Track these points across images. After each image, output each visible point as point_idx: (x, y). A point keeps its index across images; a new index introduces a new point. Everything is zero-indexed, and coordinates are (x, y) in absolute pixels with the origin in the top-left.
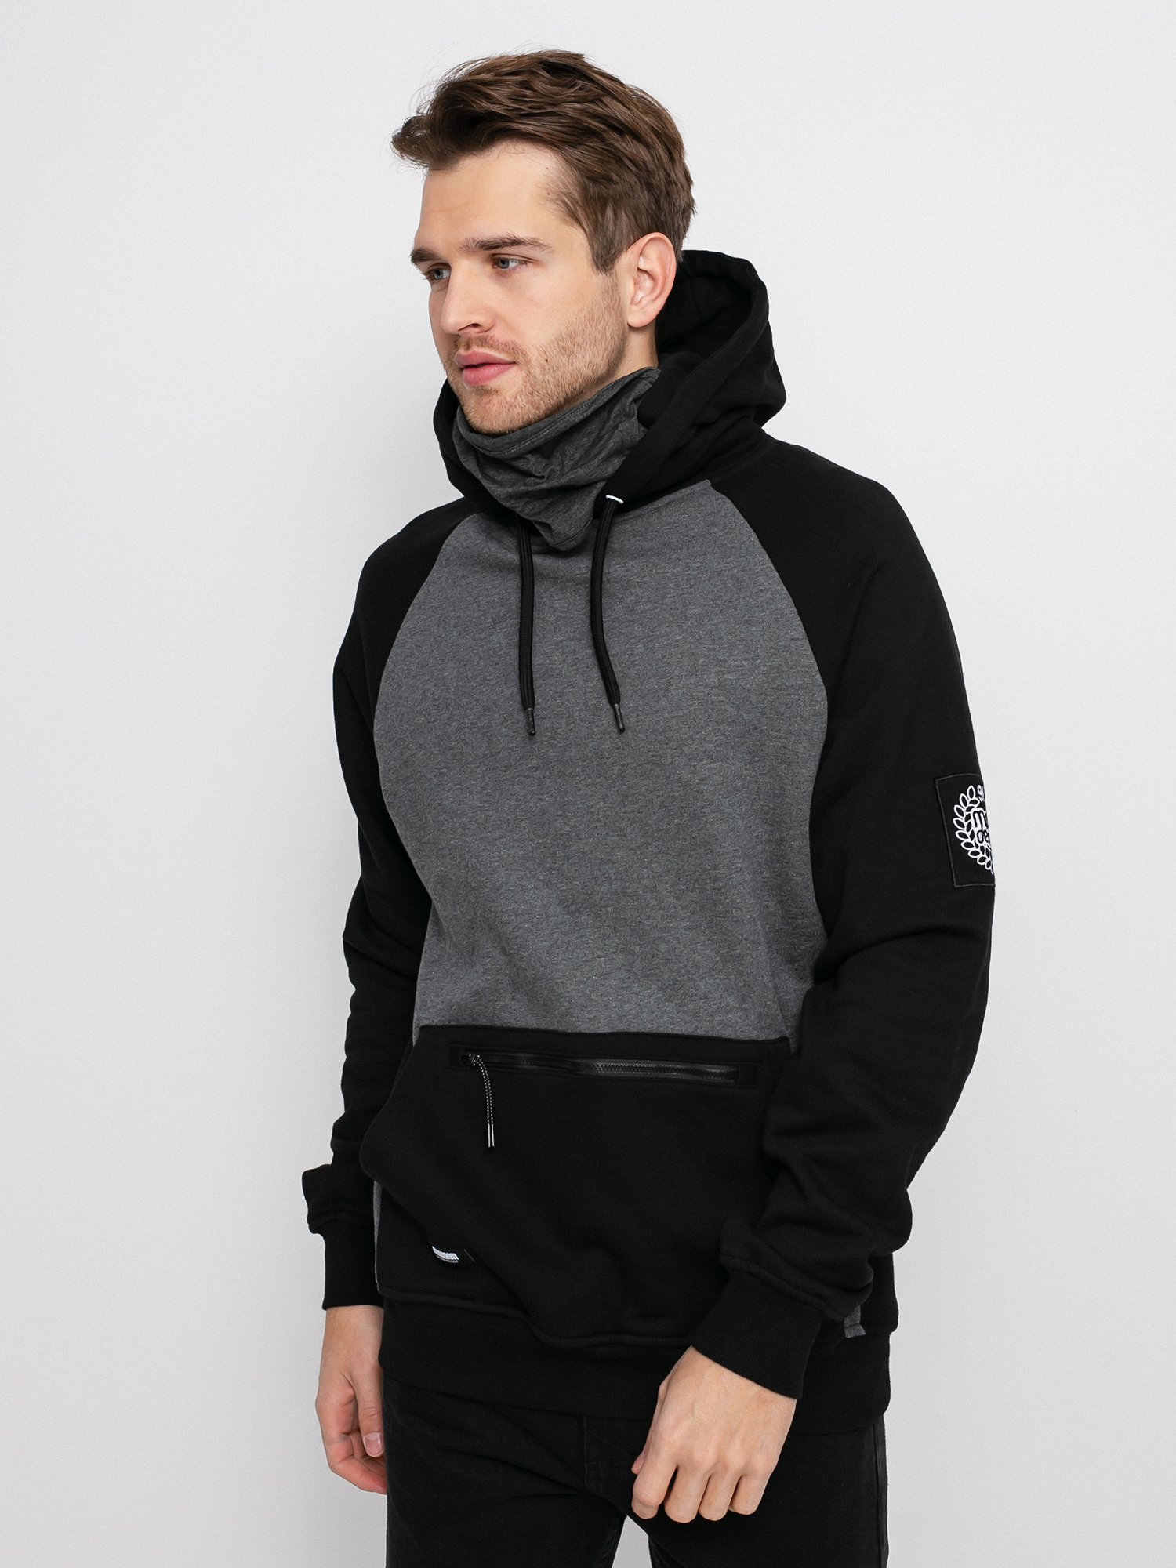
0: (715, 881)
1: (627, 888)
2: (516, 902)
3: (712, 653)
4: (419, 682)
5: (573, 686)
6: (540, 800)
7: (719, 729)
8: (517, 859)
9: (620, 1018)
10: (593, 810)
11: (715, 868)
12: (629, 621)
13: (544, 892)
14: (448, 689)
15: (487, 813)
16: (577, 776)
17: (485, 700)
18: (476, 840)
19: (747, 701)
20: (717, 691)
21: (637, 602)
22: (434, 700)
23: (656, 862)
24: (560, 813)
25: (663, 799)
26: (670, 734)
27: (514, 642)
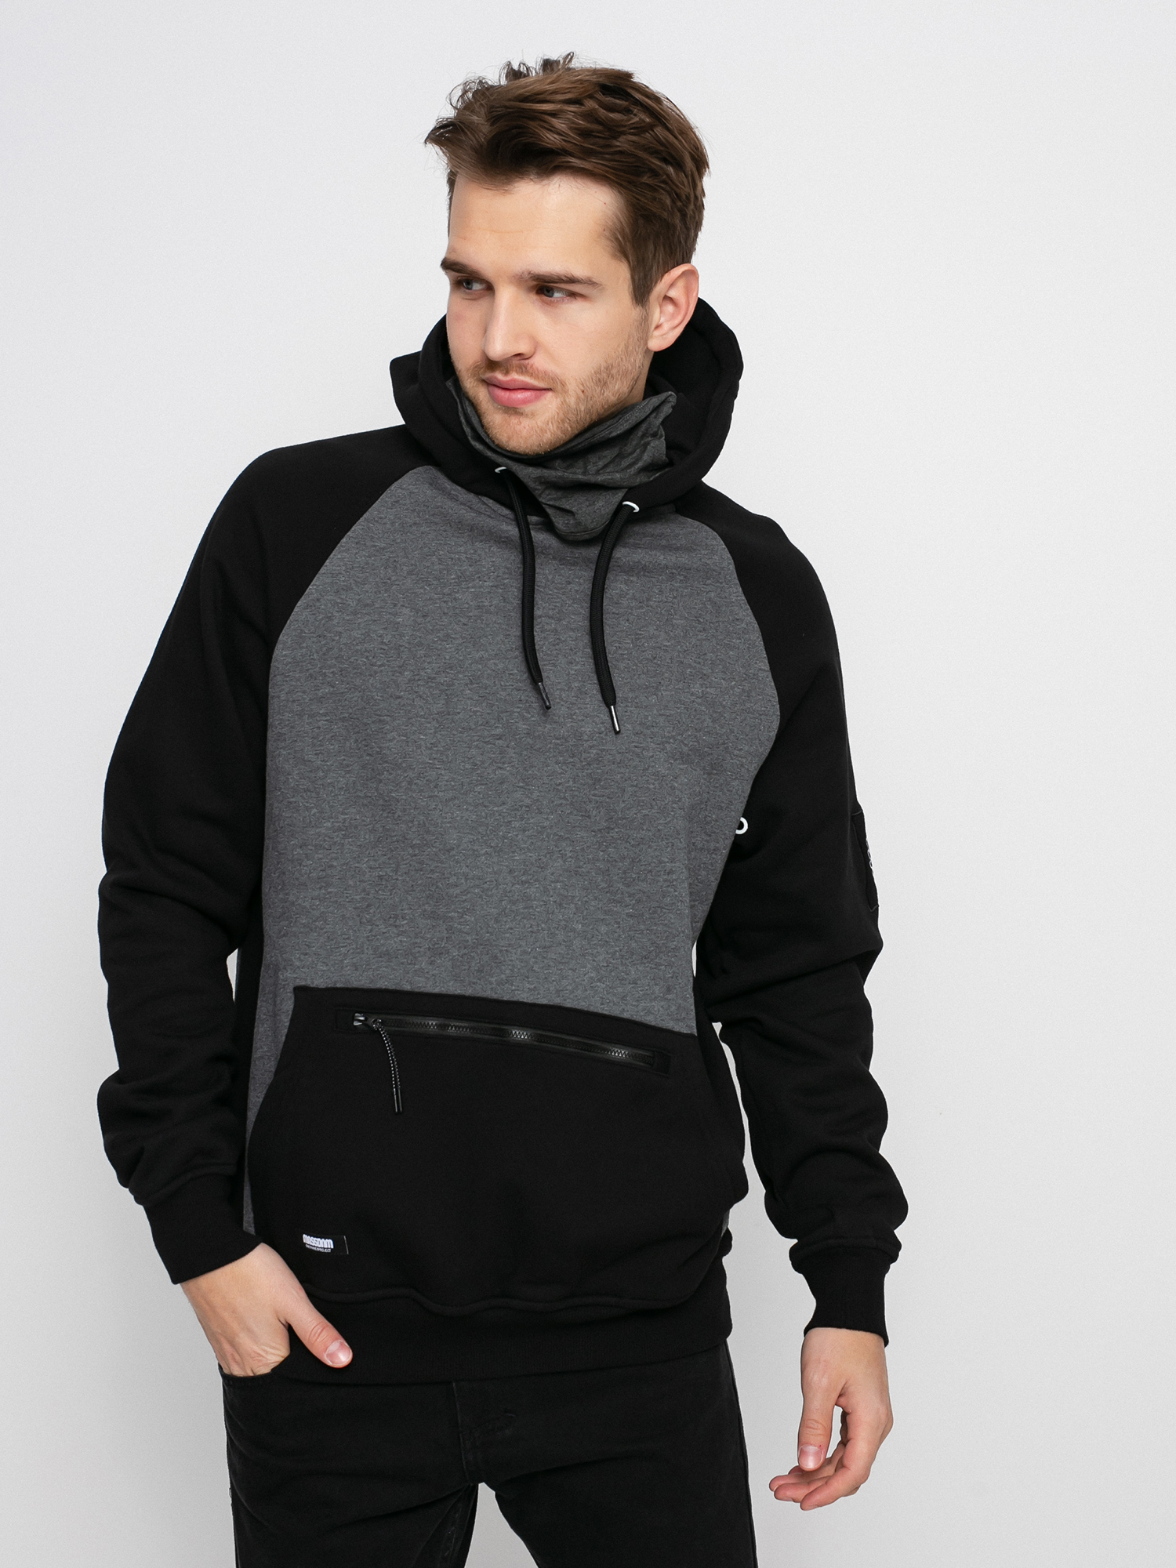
0: (669, 874)
1: (580, 867)
2: (467, 866)
3: (698, 666)
5: (554, 665)
6: (501, 768)
8: (470, 822)
9: (558, 991)
10: (560, 787)
11: (672, 861)
13: (495, 859)
14: (402, 635)
16: (547, 752)
19: (722, 716)
20: (699, 700)
22: (382, 643)
23: (615, 847)
24: (521, 784)
25: (636, 789)
26: (656, 730)
27: (484, 606)
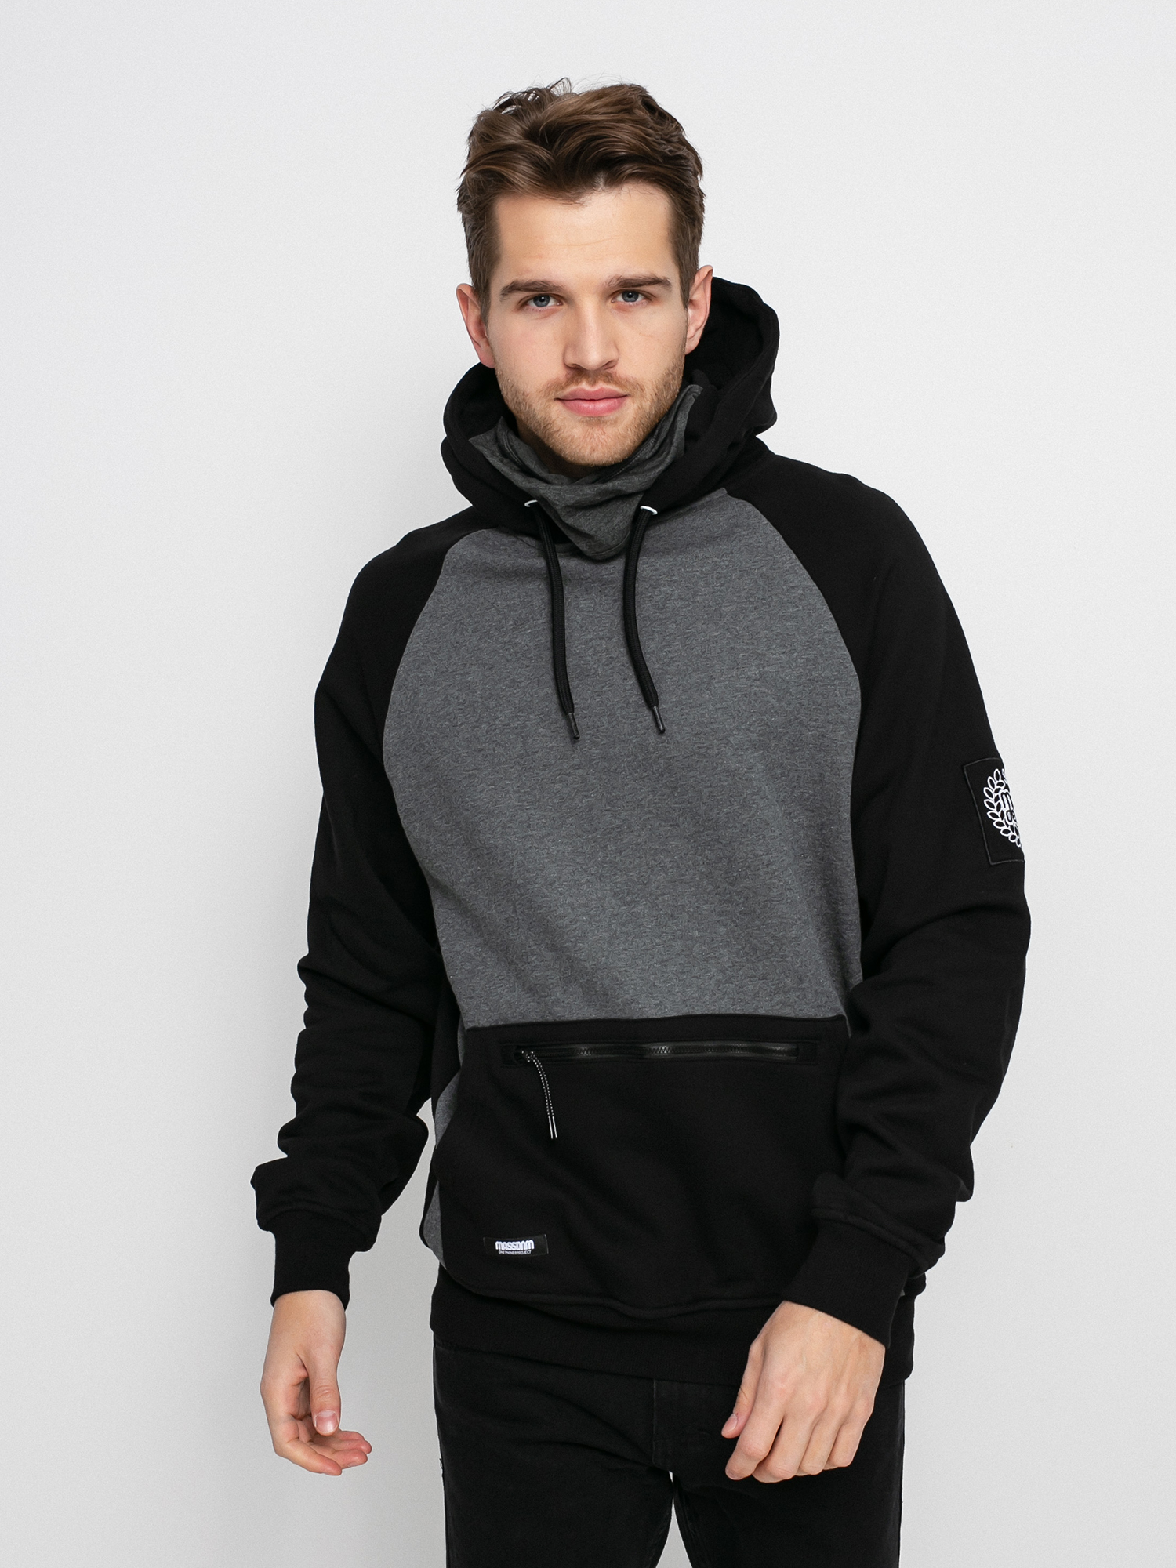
0: (768, 865)
1: (683, 875)
2: (572, 896)
3: (751, 647)
4: (439, 688)
6: (586, 796)
7: (762, 720)
8: (566, 854)
9: (684, 1001)
10: (643, 802)
11: (768, 852)
12: (661, 619)
13: (598, 885)
14: (474, 692)
15: (529, 812)
16: (623, 771)
17: (517, 702)
18: (519, 838)
19: (787, 692)
20: (758, 683)
21: (667, 600)
22: (459, 703)
23: (710, 850)
24: (608, 808)
25: (712, 789)
26: (716, 726)
27: (542, 644)
